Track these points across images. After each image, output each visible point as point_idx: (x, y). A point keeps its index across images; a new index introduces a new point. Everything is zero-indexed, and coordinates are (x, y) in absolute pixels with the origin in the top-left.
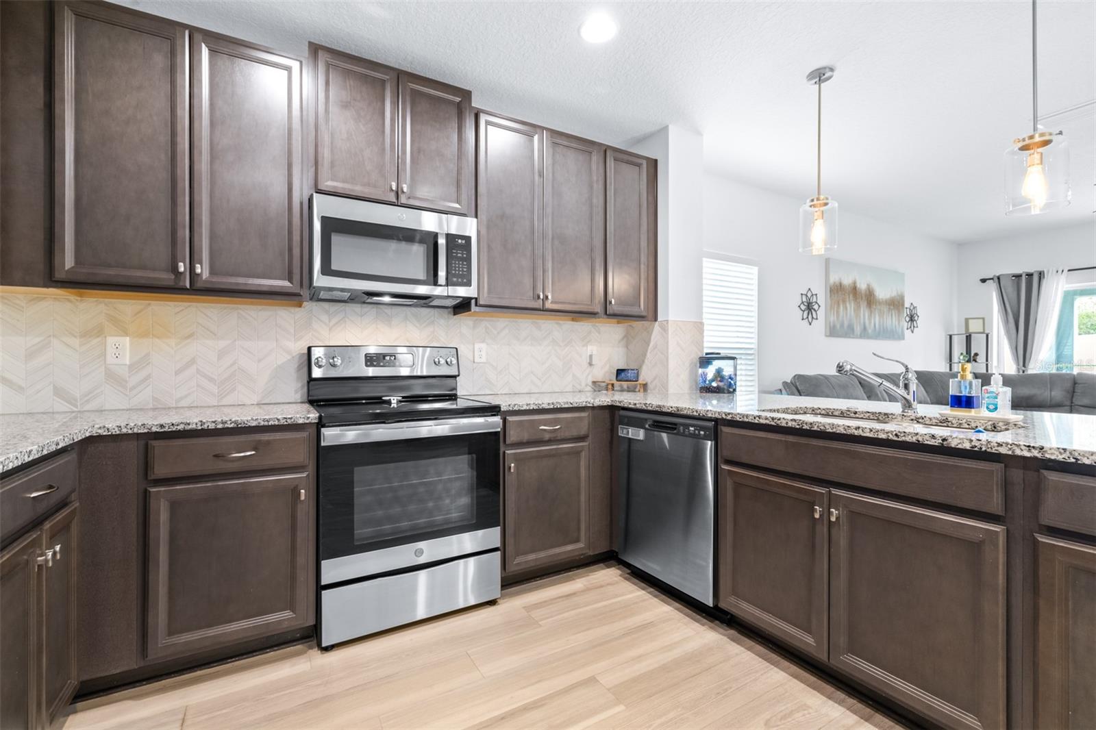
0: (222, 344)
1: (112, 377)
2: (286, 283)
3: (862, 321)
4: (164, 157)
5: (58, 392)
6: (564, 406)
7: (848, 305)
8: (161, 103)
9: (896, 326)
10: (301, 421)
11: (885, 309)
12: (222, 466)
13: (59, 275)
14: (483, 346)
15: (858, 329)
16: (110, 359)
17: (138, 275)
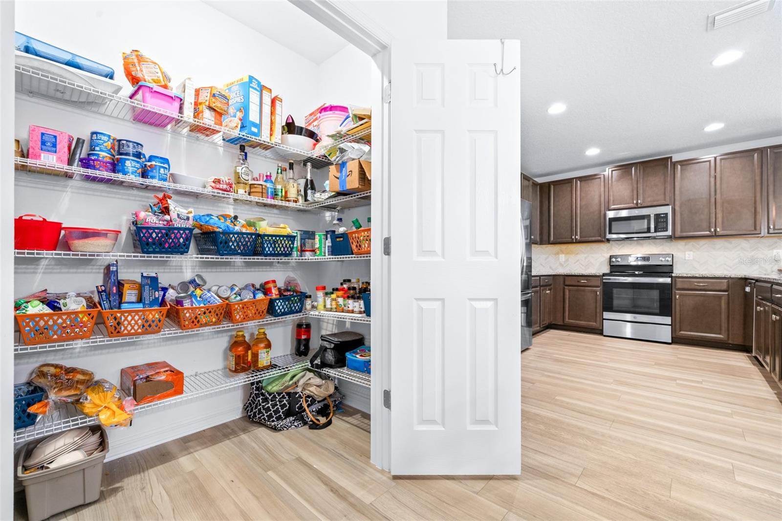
0: (586, 255)
1: (561, 264)
2: (600, 238)
4: (570, 212)
5: (550, 267)
6: (709, 276)
8: (570, 199)
10: (598, 275)
12: (579, 284)
13: (551, 242)
14: (692, 253)
16: (560, 260)
17: (564, 240)
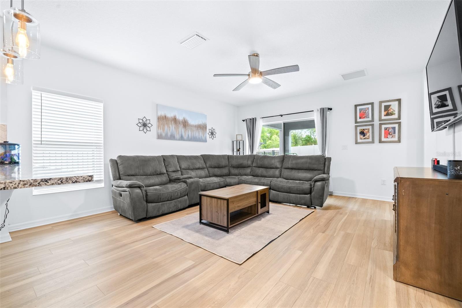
3: (180, 133)
7: (170, 126)
9: (201, 136)
11: (194, 129)
15: (177, 136)
